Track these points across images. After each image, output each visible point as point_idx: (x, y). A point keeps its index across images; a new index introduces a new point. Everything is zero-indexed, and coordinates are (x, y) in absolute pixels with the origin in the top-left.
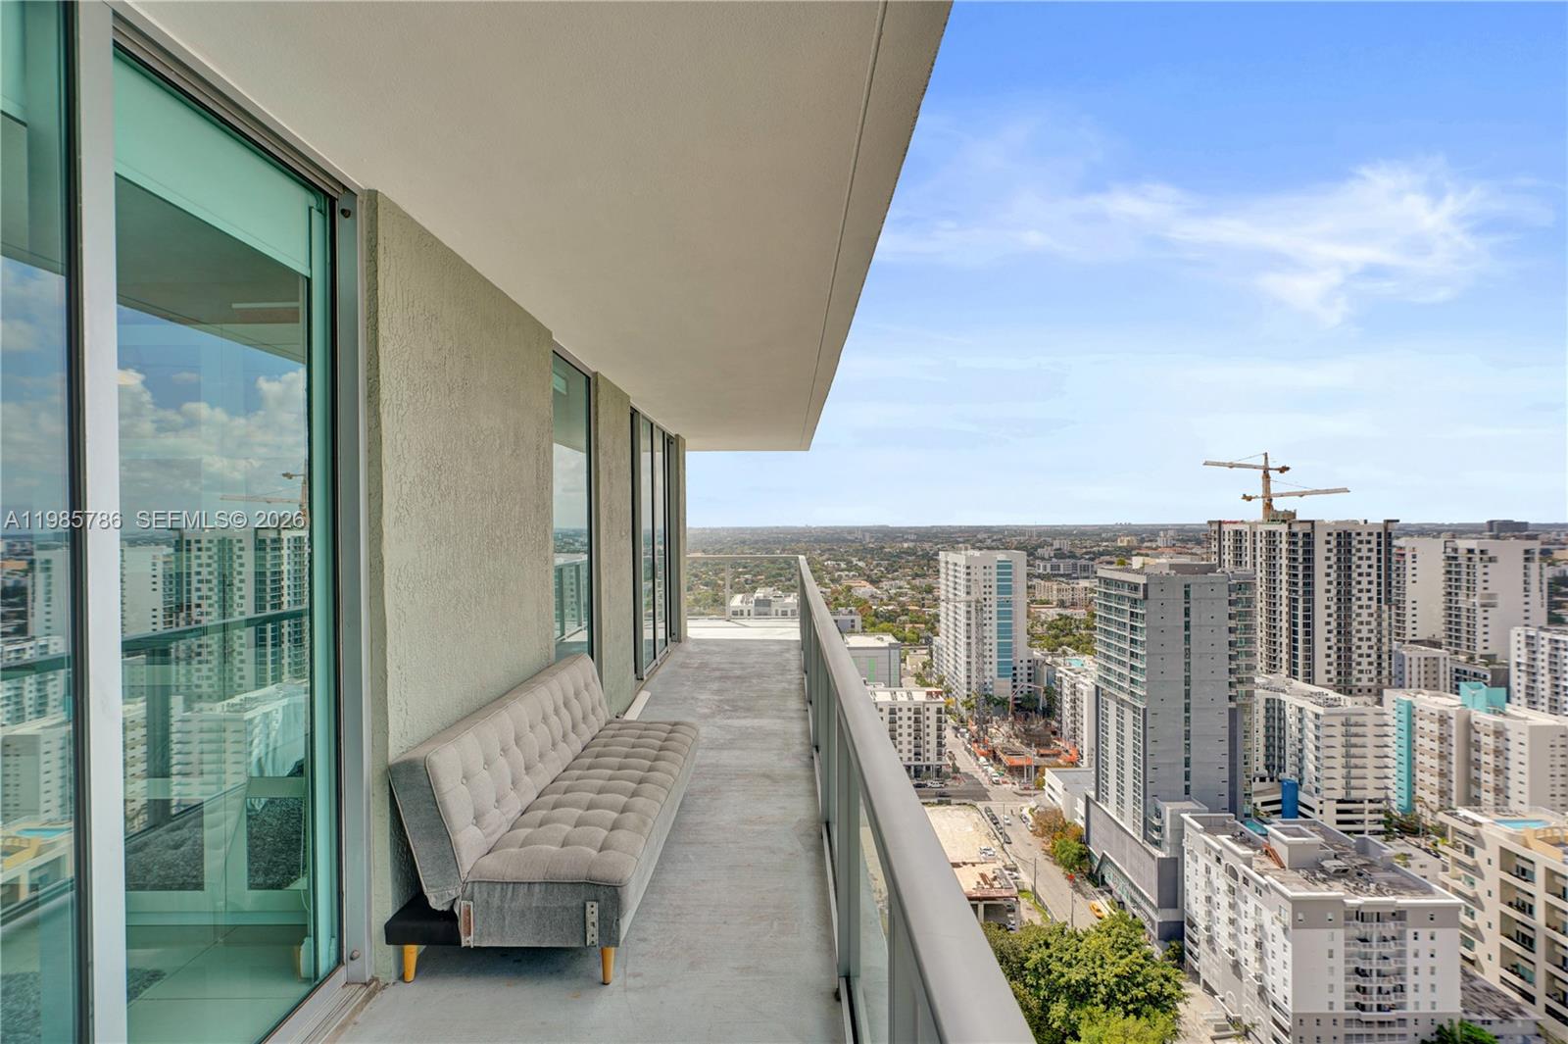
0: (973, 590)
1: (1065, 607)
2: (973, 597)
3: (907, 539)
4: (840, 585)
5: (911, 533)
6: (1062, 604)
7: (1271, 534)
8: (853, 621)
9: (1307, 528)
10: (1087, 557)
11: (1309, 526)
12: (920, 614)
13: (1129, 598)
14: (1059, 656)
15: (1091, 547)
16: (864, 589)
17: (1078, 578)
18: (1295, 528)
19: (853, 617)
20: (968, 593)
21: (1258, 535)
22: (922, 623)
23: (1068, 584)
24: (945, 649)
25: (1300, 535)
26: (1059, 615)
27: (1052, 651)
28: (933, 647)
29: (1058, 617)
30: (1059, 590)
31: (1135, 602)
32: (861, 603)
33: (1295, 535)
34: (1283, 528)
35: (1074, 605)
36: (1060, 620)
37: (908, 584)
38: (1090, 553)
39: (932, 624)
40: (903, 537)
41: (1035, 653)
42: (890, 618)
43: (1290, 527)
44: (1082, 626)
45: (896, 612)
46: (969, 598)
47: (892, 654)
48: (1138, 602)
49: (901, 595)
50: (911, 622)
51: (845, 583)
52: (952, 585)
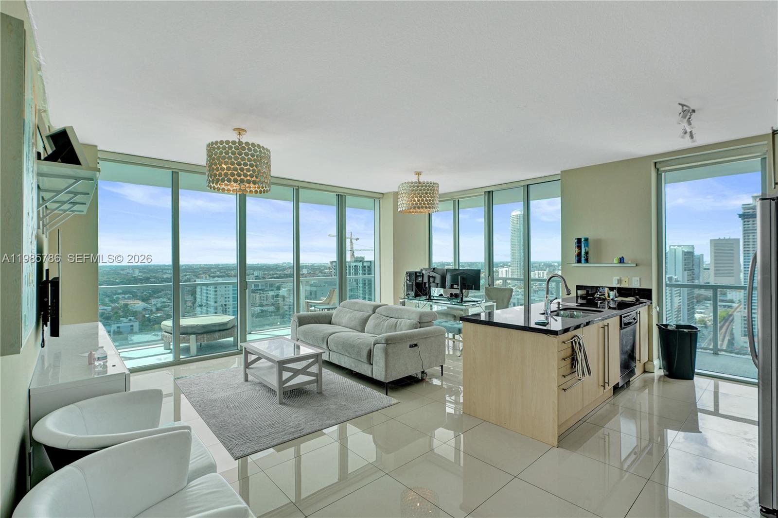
0: (219, 300)
2: (219, 304)
3: (166, 273)
5: (168, 269)
7: (356, 266)
8: (132, 326)
9: (369, 264)
11: (369, 263)
15: (273, 275)
17: (268, 291)
18: (365, 264)
19: (131, 324)
20: (216, 302)
21: (351, 267)
25: (367, 267)
33: (364, 267)
34: (360, 264)
36: (262, 312)
40: (162, 272)
43: (363, 264)
46: (216, 304)
49: (165, 307)
51: (122, 302)
52: (205, 298)
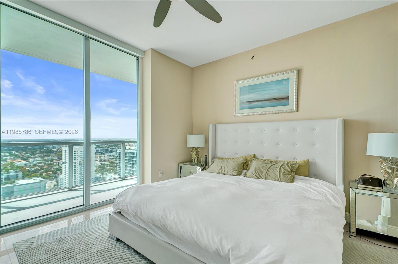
1: (102, 161)
4: (7, 162)
6: (101, 161)
10: (107, 147)
12: (50, 169)
13: (132, 156)
14: (104, 175)
16: (20, 163)
22: (51, 172)
23: (102, 155)
24: (64, 179)
26: (101, 164)
27: (102, 174)
28: (59, 179)
29: (100, 164)
30: (100, 157)
31: (133, 157)
32: (21, 168)
35: (104, 160)
37: (42, 159)
38: (107, 146)
39: (56, 171)
41: (97, 175)
42: (35, 171)
44: (108, 166)
45: (38, 169)
47: (41, 184)
48: (134, 157)
50: (46, 172)
